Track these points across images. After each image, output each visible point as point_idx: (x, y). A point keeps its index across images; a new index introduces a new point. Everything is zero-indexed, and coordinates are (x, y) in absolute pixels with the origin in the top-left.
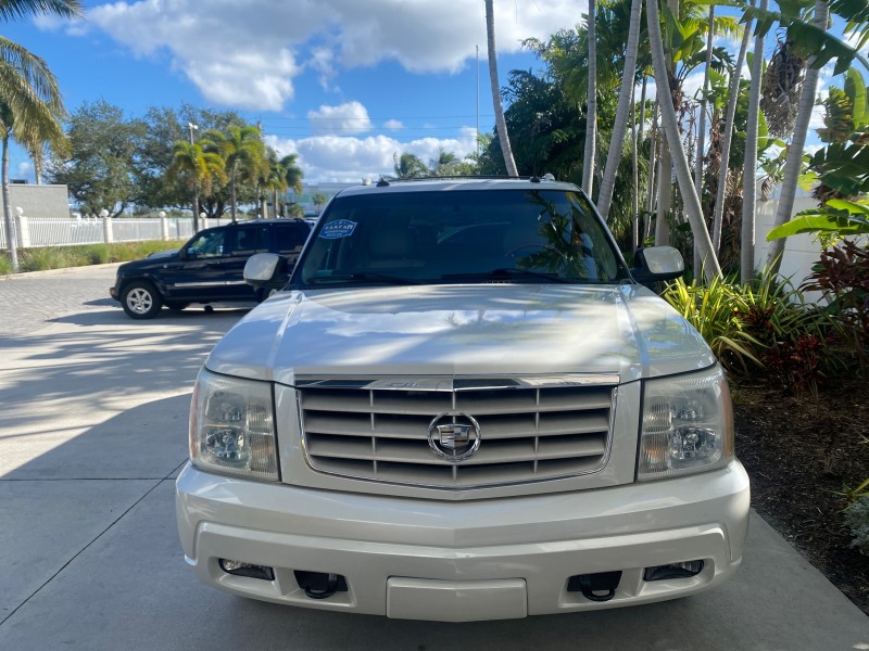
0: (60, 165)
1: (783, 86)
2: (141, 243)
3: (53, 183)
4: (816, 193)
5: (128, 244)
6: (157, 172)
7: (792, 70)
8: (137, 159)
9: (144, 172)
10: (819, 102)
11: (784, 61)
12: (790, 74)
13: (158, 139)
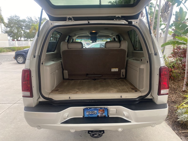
0: (6, 29)
1: (166, 11)
2: (24, 47)
3: (4, 33)
4: (172, 35)
5: (21, 47)
6: (28, 31)
7: (168, 8)
8: (24, 28)
9: (25, 31)
10: (173, 15)
11: (166, 6)
12: (167, 9)
13: (28, 23)
